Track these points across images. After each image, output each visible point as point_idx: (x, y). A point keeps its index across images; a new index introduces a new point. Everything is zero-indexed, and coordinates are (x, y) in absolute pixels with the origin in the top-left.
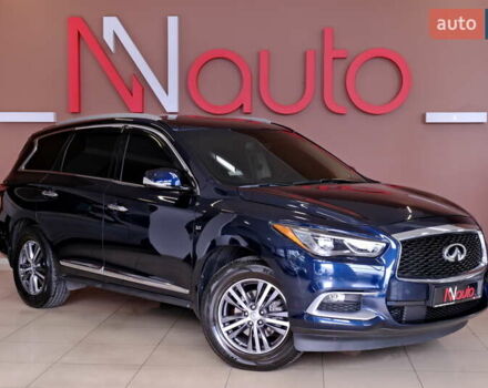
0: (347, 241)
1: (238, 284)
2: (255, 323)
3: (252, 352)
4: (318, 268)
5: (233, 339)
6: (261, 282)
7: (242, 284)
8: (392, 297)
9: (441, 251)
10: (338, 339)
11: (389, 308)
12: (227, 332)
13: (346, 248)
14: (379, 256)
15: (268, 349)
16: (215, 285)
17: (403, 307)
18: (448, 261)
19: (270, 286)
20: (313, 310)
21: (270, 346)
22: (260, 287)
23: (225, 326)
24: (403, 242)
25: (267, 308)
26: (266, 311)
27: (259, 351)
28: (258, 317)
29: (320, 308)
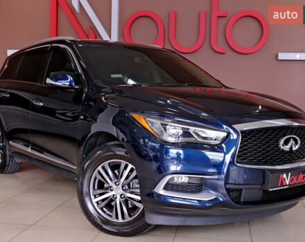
0: (192, 129)
1: (106, 164)
2: (118, 197)
3: (115, 220)
4: (167, 152)
5: (102, 209)
6: (123, 163)
7: (109, 164)
8: (230, 181)
9: (278, 141)
10: (182, 215)
11: (228, 190)
12: (97, 202)
13: (191, 136)
14: (221, 144)
15: (128, 219)
16: (87, 164)
17: (241, 190)
18: (283, 150)
19: (130, 166)
20: (160, 190)
21: (130, 216)
22: (122, 167)
23: (95, 197)
24: (243, 132)
25: (129, 185)
26: (128, 187)
27: (120, 220)
28: (121, 191)
29: (166, 188)
